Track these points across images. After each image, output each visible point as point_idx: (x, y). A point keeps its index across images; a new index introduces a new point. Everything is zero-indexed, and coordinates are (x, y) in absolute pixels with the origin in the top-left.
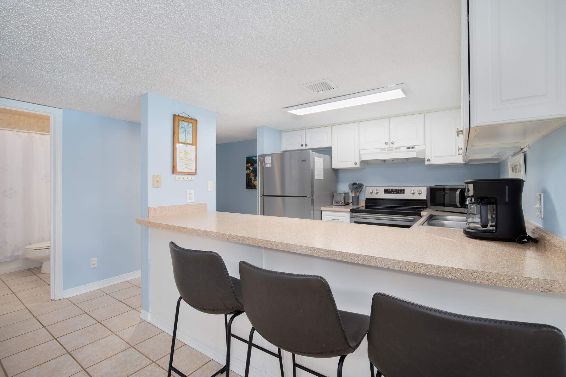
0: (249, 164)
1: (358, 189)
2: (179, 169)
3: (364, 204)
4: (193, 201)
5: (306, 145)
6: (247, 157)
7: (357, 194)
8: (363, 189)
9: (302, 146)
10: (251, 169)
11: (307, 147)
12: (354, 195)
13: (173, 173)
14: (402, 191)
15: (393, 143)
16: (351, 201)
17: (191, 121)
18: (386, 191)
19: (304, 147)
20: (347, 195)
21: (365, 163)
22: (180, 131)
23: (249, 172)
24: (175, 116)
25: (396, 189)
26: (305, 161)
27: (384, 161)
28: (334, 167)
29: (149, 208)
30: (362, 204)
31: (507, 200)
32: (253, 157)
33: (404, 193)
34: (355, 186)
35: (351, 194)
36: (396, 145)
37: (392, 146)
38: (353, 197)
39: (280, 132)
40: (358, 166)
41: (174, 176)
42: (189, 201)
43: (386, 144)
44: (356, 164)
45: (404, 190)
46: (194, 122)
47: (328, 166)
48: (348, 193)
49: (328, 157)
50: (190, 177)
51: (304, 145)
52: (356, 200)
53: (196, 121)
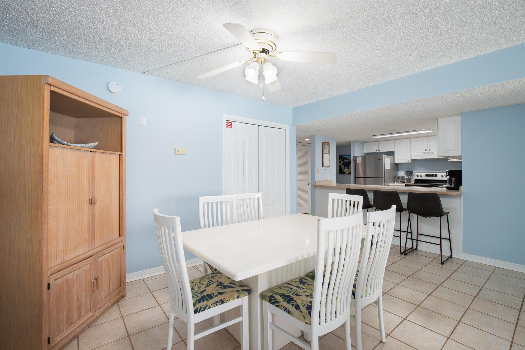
0: (341, 160)
1: (410, 174)
2: (325, 165)
3: (414, 183)
4: (328, 179)
5: (379, 150)
6: (339, 156)
7: (409, 177)
8: (413, 174)
9: (376, 150)
10: (342, 162)
11: (379, 151)
12: (408, 178)
13: (322, 167)
14: (436, 175)
15: (429, 150)
16: (406, 181)
17: (328, 144)
18: (427, 175)
19: (378, 151)
20: (403, 178)
21: (414, 161)
22: (325, 149)
23: (340, 164)
24: (323, 142)
25: (432, 174)
26: (380, 160)
27: (426, 159)
28: (395, 162)
29: (316, 181)
30: (413, 182)
31: (458, 176)
32: (343, 155)
33: (437, 176)
34: (408, 173)
35: (406, 177)
36: (431, 151)
37: (429, 151)
38: (407, 178)
39: (363, 143)
40: (410, 162)
41: (323, 168)
42: (327, 179)
43: (426, 150)
44: (408, 161)
45: (437, 175)
46: (329, 144)
47: (392, 162)
48: (404, 177)
49: (392, 157)
50: (327, 168)
51: (378, 150)
52: (409, 180)
53: (330, 143)
